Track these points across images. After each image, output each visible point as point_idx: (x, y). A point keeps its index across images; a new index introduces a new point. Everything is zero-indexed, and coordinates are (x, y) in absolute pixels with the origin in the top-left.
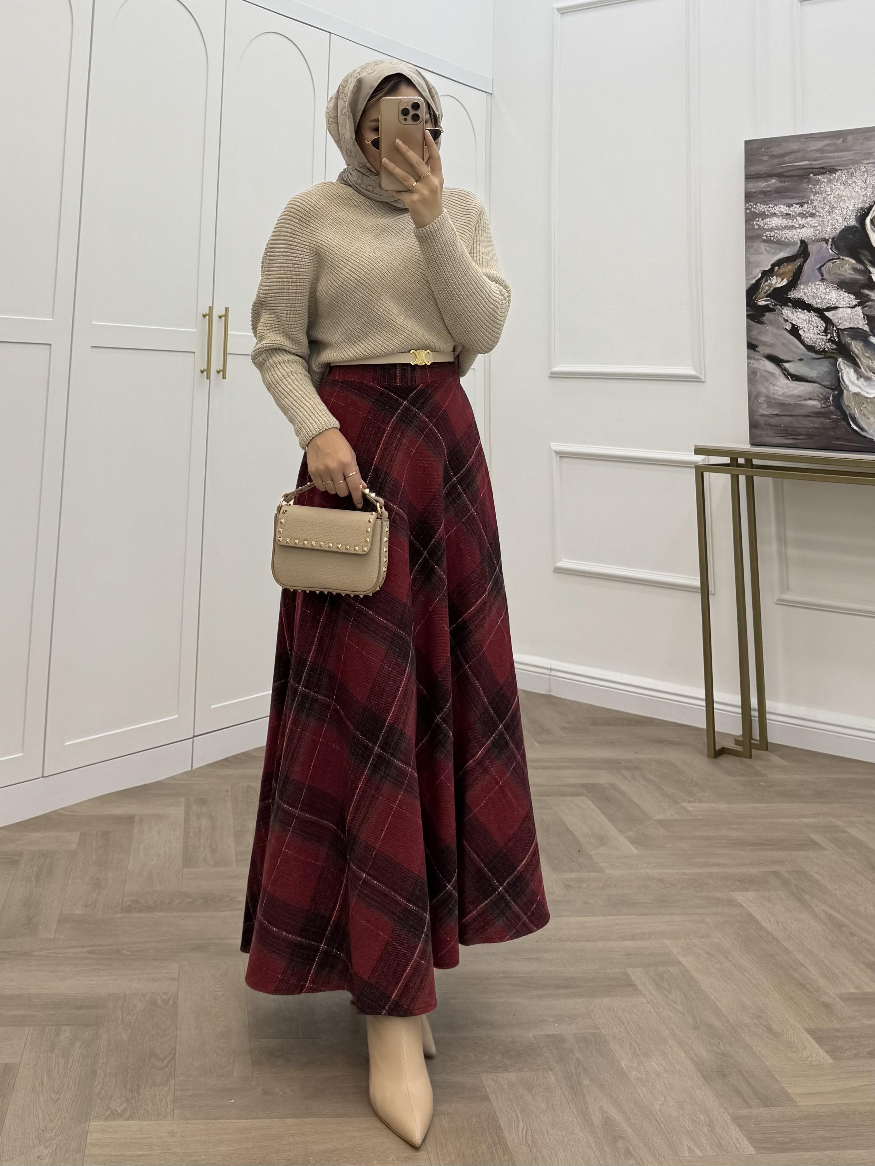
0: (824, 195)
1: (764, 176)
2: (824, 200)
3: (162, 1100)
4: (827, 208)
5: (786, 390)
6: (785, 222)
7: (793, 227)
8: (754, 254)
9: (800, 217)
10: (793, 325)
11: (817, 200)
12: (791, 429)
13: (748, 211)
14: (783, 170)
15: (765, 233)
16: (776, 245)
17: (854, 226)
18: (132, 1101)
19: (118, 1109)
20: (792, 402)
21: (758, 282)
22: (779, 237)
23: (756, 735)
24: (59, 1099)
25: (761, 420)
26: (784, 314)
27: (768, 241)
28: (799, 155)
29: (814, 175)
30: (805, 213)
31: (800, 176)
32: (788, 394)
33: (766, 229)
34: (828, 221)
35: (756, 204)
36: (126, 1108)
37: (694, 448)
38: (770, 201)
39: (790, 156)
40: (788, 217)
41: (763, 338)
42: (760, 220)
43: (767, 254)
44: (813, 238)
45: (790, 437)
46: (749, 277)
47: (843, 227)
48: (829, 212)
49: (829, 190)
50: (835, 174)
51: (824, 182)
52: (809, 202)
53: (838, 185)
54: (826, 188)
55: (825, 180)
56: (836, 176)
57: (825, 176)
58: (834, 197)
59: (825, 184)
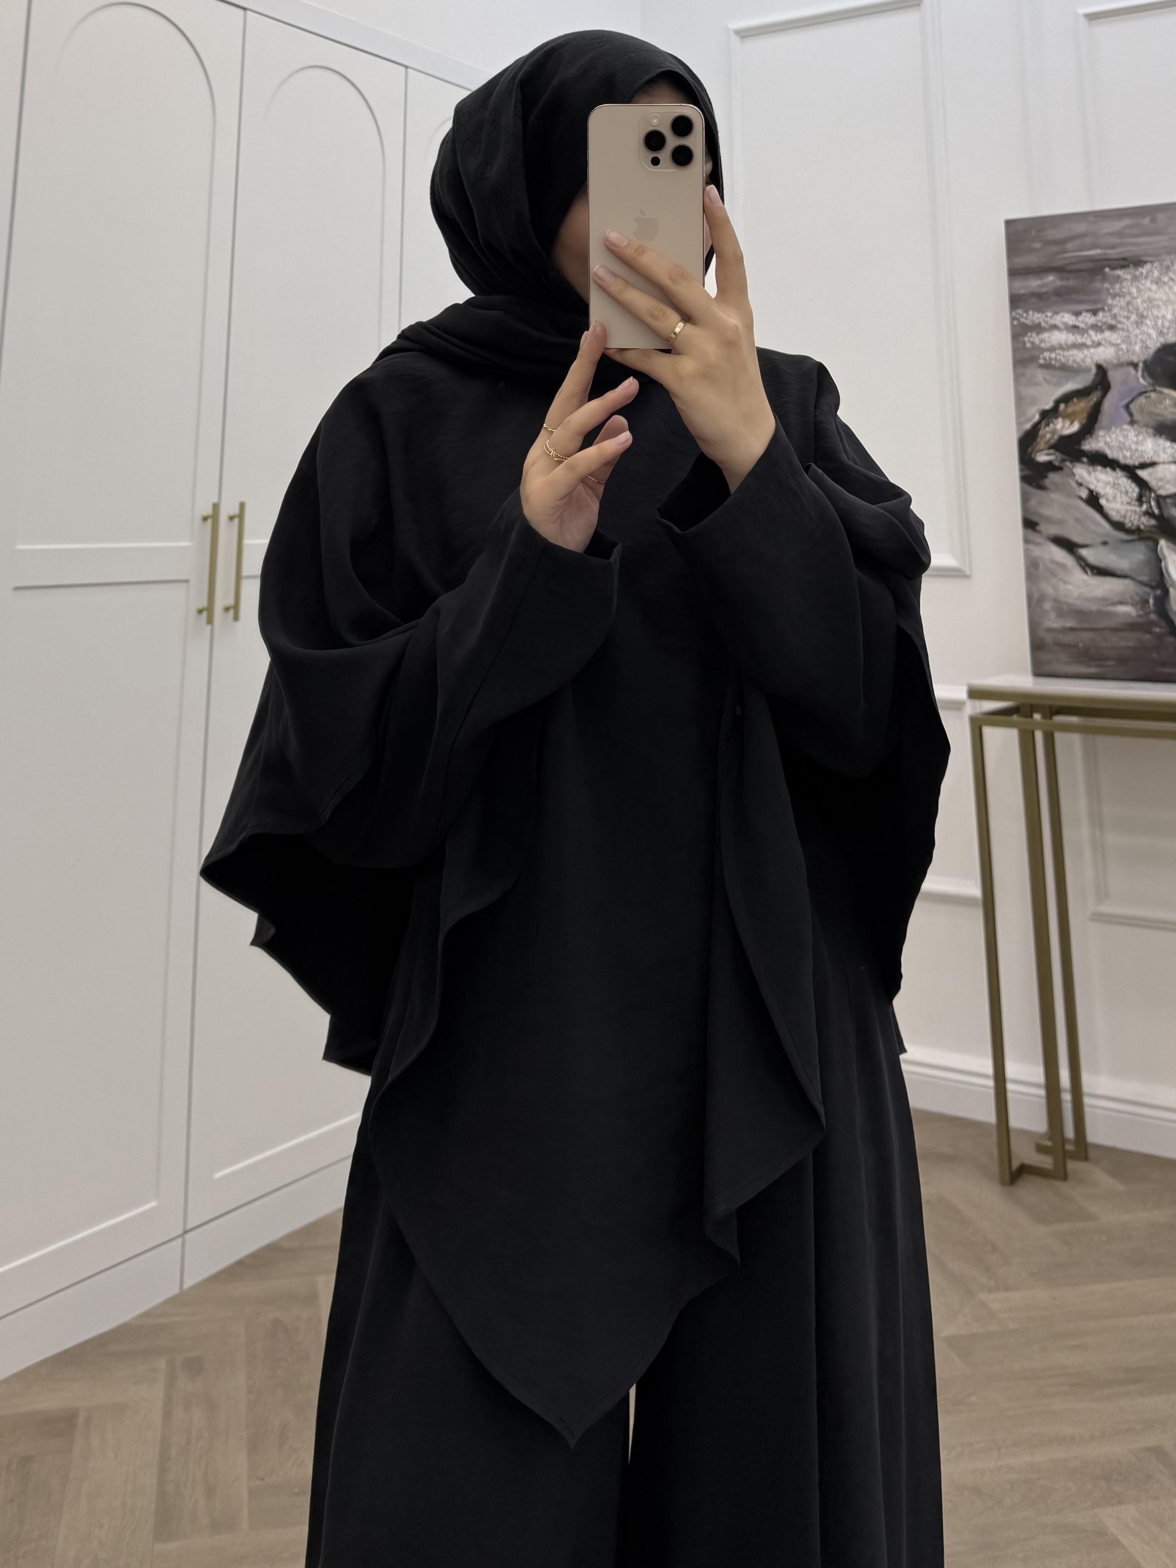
0: (1128, 298)
1: (1036, 270)
2: (1128, 306)
4: (1134, 317)
5: (1084, 590)
6: (1071, 338)
7: (1083, 345)
8: (1030, 385)
9: (1093, 330)
10: (1093, 492)
11: (1117, 306)
12: (1094, 650)
13: (1015, 322)
14: (1065, 262)
15: (1042, 353)
16: (1060, 373)
20: (1095, 607)
21: (1036, 428)
22: (1063, 360)
25: (1051, 638)
26: (1076, 474)
27: (1048, 366)
28: (1086, 240)
29: (1111, 270)
30: (1099, 324)
31: (1089, 271)
32: (1088, 595)
33: (1043, 348)
34: (1136, 336)
35: (1027, 312)
38: (1048, 306)
39: (1075, 242)
40: (1075, 330)
41: (1050, 511)
42: (1034, 335)
43: (1047, 385)
44: (1115, 362)
45: (1096, 665)
46: (1022, 419)
47: (1158, 345)
48: (1137, 323)
49: (1134, 290)
50: (1143, 267)
51: (1127, 279)
52: (1106, 308)
53: (1148, 284)
54: (1130, 289)
55: (1129, 277)
56: (1144, 270)
57: (1128, 270)
58: (1143, 301)
59: (1129, 283)
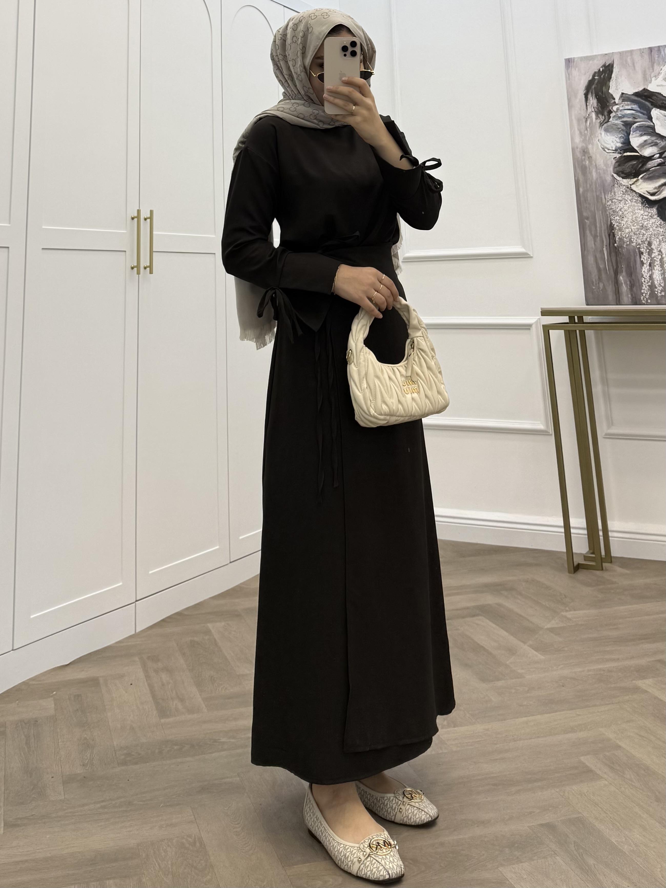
0: (631, 234)
1: (617, 287)
2: (636, 234)
4: (643, 231)
6: (657, 268)
9: (651, 256)
11: (636, 240)
13: (649, 301)
14: (612, 270)
17: (657, 209)
28: (599, 256)
29: (616, 243)
30: (648, 251)
31: (616, 256)
33: (664, 285)
34: (654, 230)
35: (642, 294)
38: (638, 280)
39: (600, 263)
42: (656, 290)
47: (658, 218)
48: (647, 230)
49: (627, 231)
50: (615, 225)
51: (621, 234)
52: (638, 246)
53: (623, 223)
54: (626, 232)
55: (620, 233)
56: (616, 225)
57: (616, 233)
58: (633, 225)
59: (623, 233)
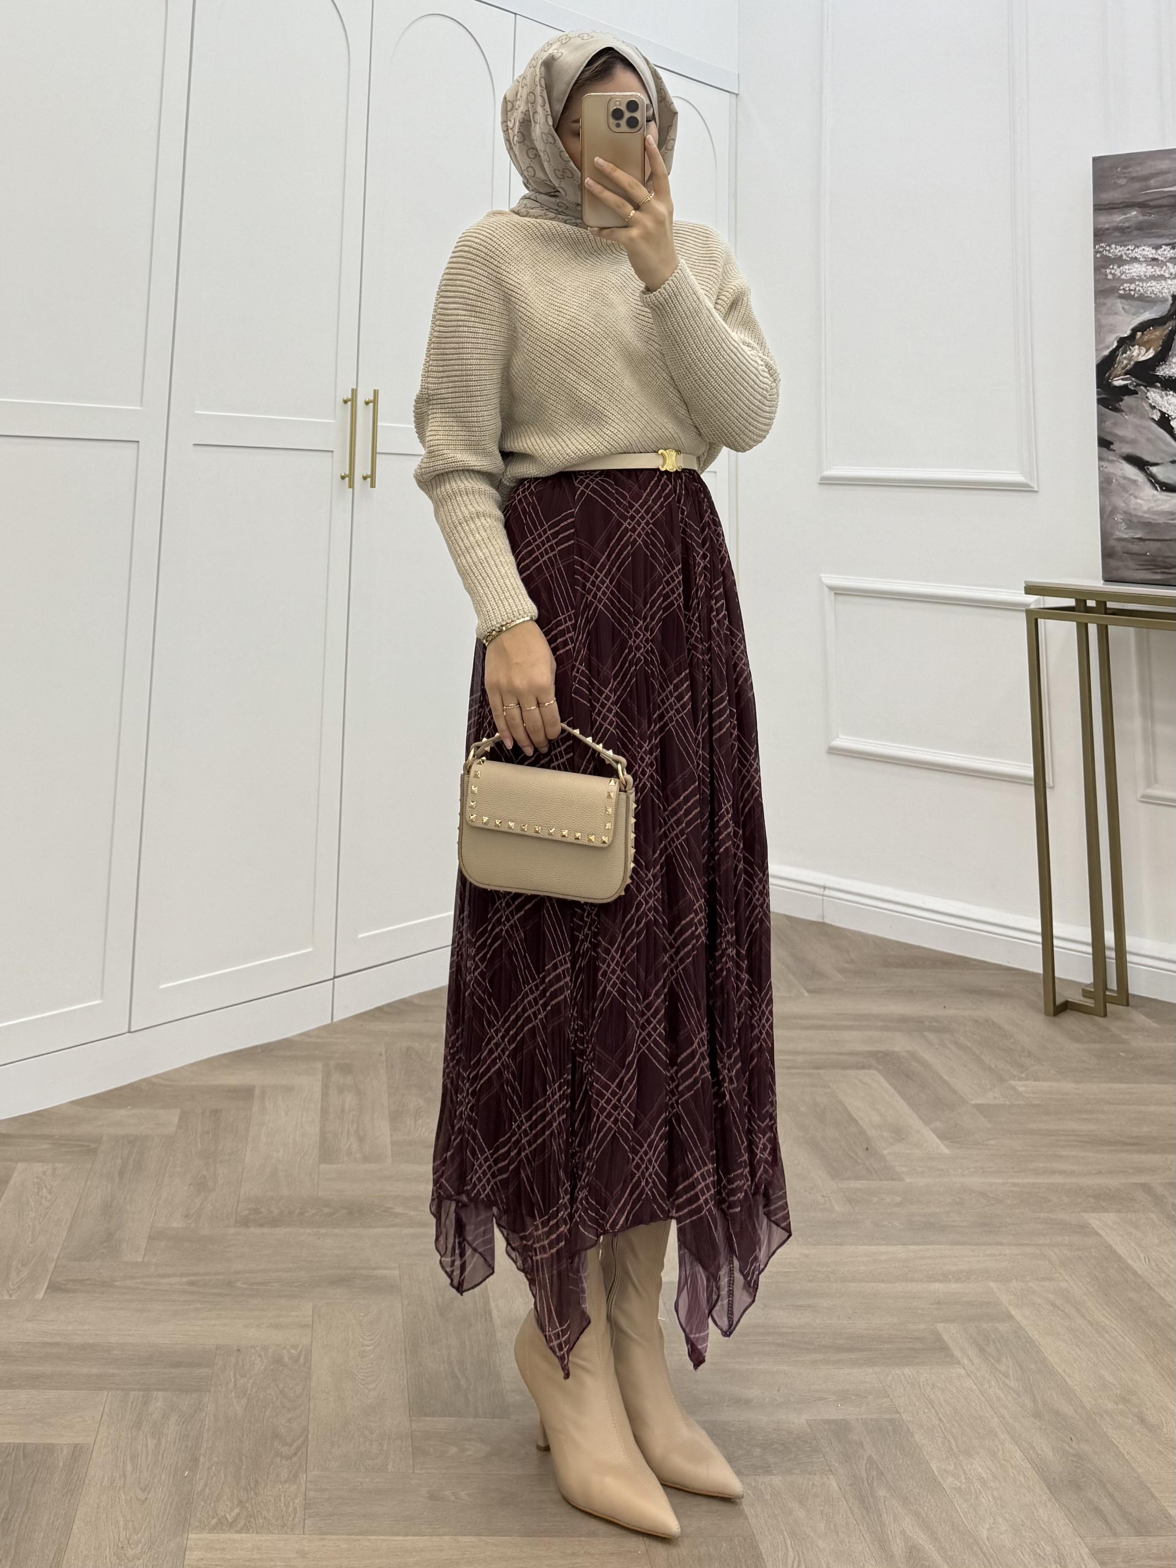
1: (1121, 206)
3: (289, 1504)
5: (1153, 504)
7: (1162, 277)
8: (1109, 314)
9: (1171, 263)
10: (1163, 414)
12: (1160, 559)
14: (1147, 198)
15: (1122, 284)
16: (1138, 303)
18: (247, 1505)
19: (228, 1516)
20: (1161, 520)
21: (1114, 353)
22: (1141, 290)
23: (1113, 984)
24: (146, 1499)
25: (1119, 546)
26: (1150, 397)
27: (1127, 297)
28: (1170, 177)
31: (1171, 206)
32: (1155, 509)
33: (1123, 279)
36: (238, 1515)
37: (1024, 585)
38: (1128, 241)
39: (1157, 179)
40: (1155, 263)
41: (1120, 432)
43: (1125, 314)
45: (1159, 571)
46: (1101, 346)
